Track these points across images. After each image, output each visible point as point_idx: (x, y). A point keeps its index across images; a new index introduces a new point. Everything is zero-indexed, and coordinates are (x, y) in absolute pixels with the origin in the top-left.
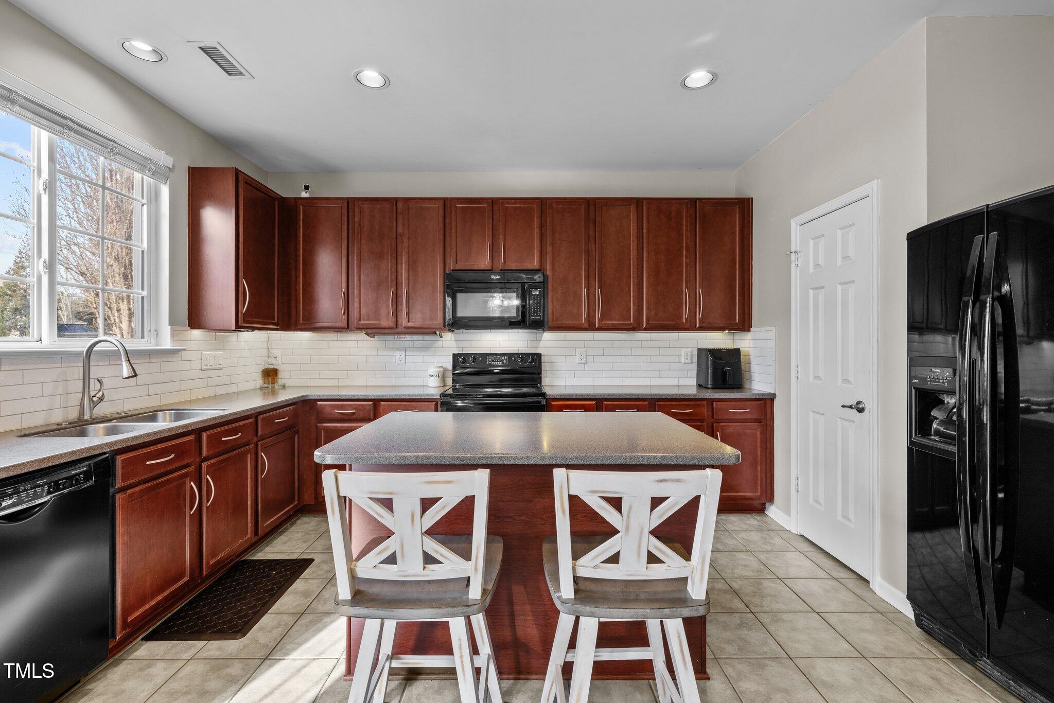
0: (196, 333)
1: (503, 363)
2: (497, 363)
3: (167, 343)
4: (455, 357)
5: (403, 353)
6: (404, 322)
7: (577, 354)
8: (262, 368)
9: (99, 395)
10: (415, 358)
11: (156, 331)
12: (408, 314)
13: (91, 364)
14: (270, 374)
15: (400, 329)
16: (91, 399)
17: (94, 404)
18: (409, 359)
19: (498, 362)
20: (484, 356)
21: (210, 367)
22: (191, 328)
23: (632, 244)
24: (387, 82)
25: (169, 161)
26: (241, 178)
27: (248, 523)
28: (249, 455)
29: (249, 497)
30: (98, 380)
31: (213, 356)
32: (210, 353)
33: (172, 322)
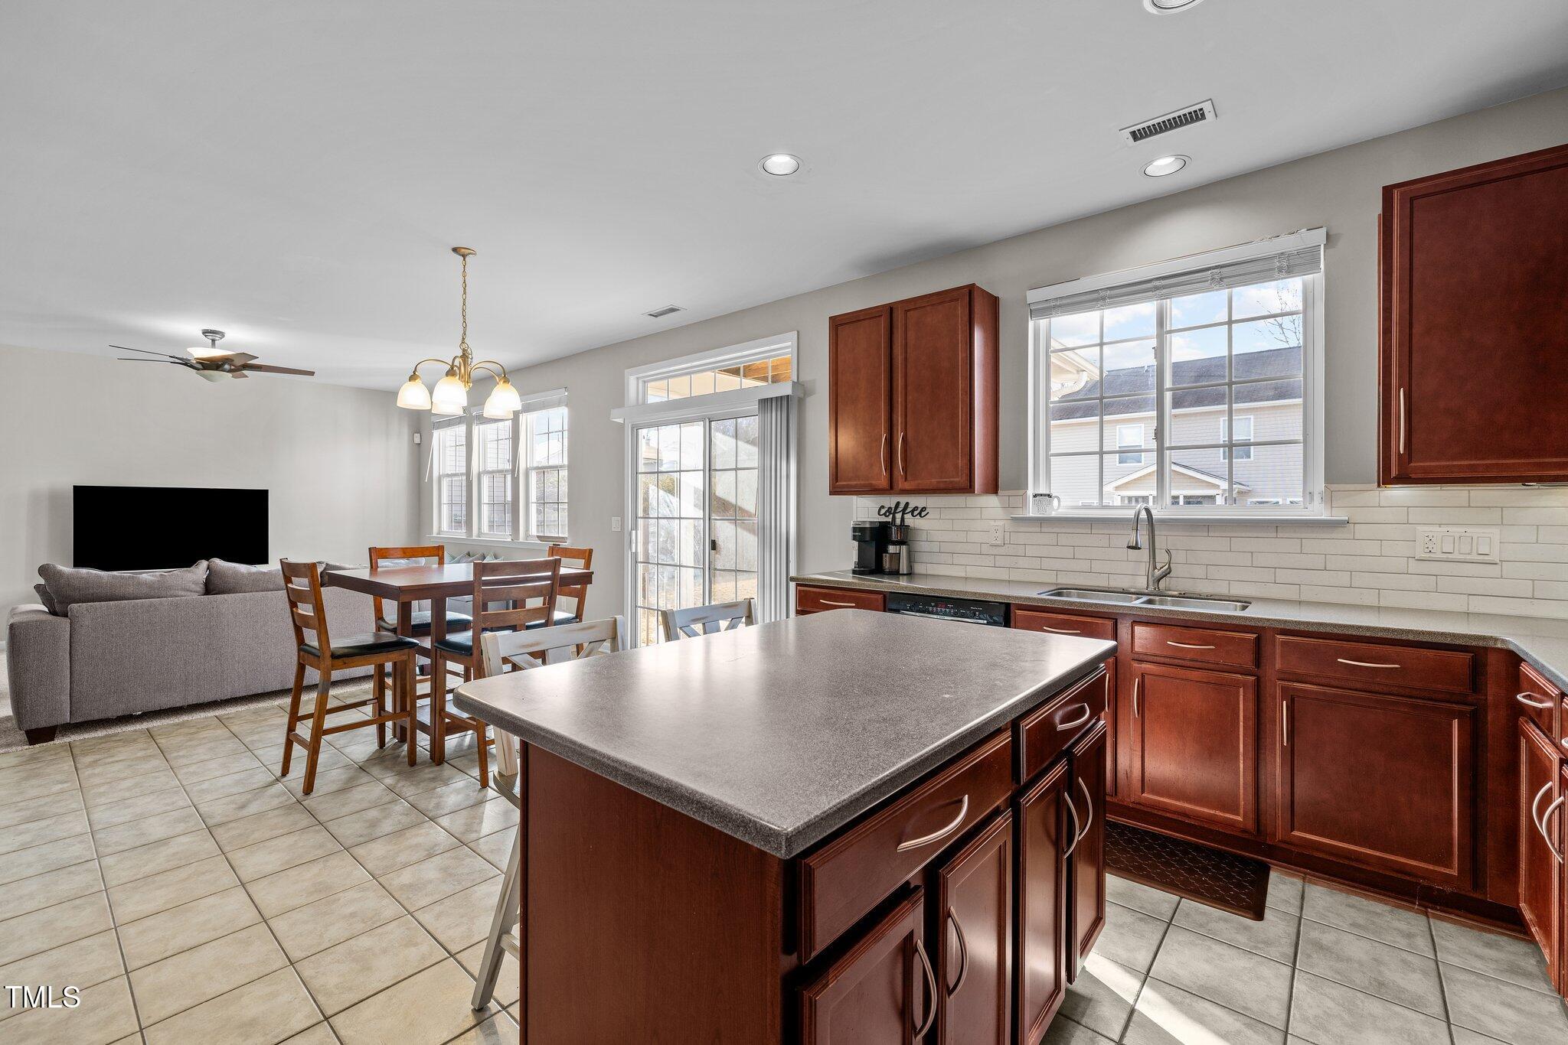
3: (1318, 511)
9: (1165, 568)
16: (1155, 570)
21: (1445, 556)
27: (1237, 796)
28: (1241, 689)
29: (1241, 758)
30: (1168, 551)
31: (1457, 536)
32: (1444, 529)
33: (1329, 479)
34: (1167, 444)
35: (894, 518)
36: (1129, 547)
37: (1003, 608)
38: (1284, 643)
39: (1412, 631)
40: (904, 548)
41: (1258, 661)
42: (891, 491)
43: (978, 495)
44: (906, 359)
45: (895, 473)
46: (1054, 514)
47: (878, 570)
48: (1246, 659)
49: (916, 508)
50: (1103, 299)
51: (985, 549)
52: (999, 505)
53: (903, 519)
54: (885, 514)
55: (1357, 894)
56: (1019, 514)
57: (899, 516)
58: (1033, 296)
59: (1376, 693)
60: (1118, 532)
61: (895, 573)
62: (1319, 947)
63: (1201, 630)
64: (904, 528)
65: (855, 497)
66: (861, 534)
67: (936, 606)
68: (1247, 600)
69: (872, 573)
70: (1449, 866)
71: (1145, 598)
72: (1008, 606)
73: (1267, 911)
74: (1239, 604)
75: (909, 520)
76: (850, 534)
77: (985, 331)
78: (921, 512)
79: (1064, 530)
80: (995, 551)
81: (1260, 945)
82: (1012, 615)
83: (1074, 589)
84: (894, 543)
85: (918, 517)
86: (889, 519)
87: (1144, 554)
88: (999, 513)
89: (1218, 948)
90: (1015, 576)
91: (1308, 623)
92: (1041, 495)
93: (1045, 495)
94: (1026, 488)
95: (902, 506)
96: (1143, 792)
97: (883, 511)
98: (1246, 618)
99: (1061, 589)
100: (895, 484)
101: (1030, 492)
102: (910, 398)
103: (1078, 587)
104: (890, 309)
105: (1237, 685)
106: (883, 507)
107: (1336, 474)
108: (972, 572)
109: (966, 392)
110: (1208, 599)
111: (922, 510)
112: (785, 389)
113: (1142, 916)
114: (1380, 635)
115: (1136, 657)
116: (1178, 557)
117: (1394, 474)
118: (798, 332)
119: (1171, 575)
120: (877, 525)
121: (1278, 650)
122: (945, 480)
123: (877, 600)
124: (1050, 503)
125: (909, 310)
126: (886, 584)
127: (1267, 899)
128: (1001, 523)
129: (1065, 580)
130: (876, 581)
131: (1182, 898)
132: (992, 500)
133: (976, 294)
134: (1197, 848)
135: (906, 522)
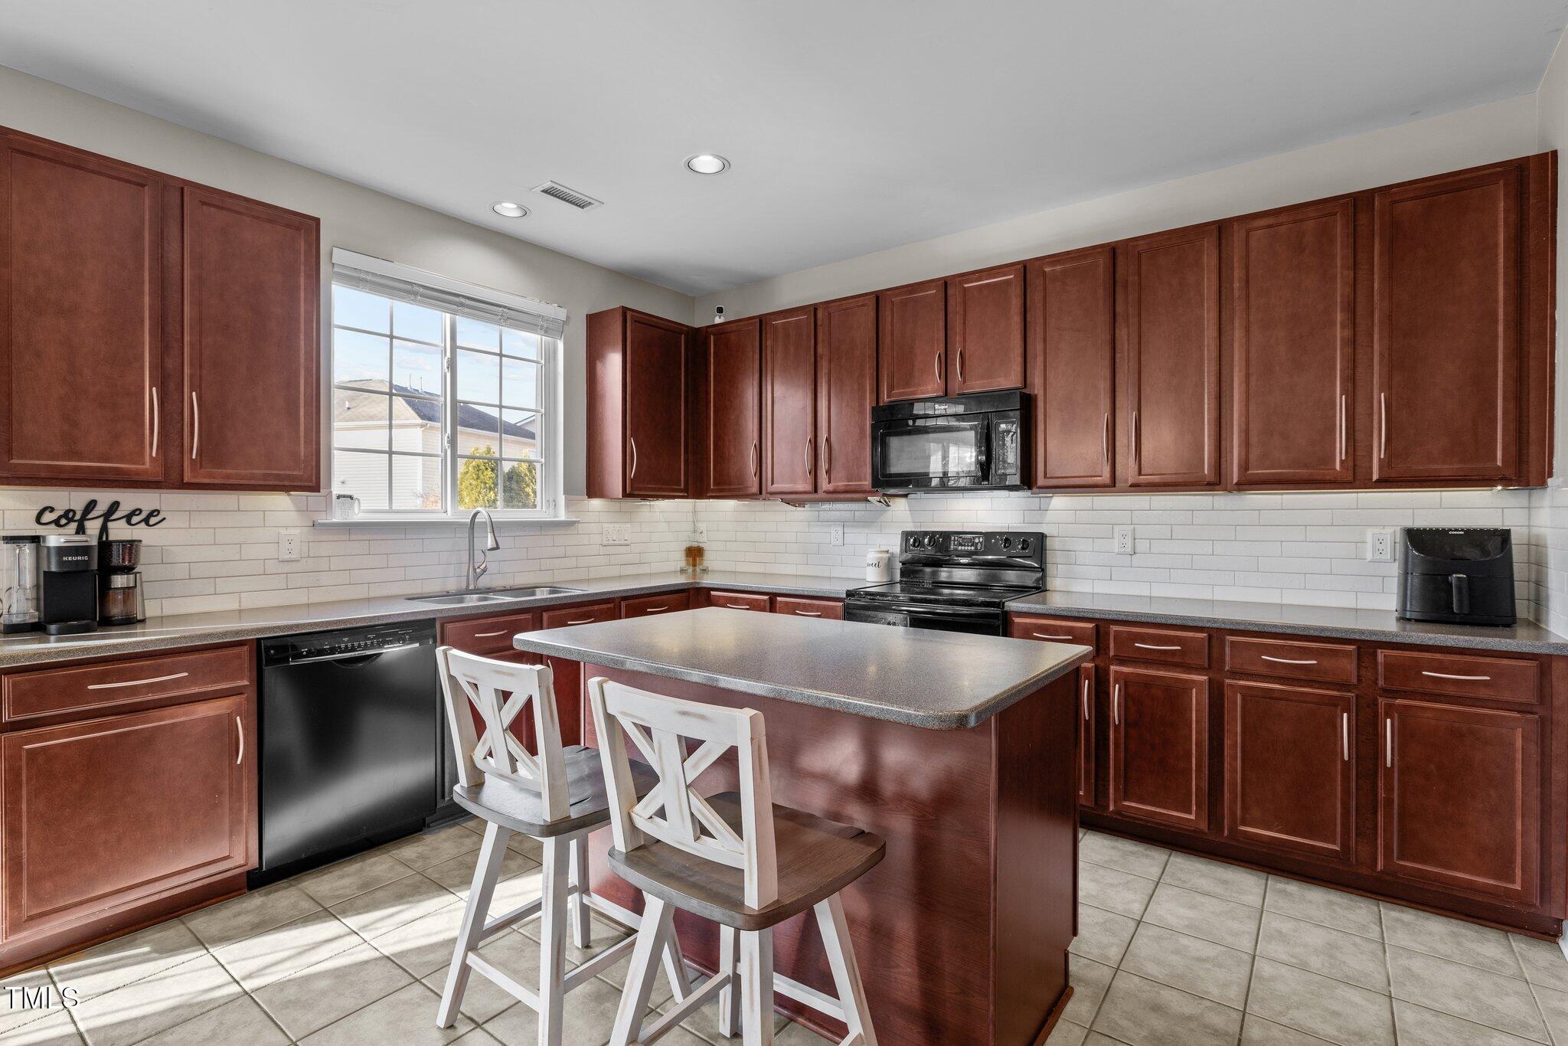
0: (596, 503)
1: (976, 548)
2: (966, 548)
3: (562, 516)
4: (907, 535)
5: (840, 530)
6: (824, 484)
7: (1116, 535)
8: (688, 545)
9: (484, 566)
10: (856, 536)
11: (554, 501)
12: (828, 472)
13: (475, 535)
14: (695, 554)
15: (820, 495)
16: (475, 570)
17: (477, 577)
18: (849, 538)
19: (968, 546)
20: (946, 535)
21: (613, 542)
22: (589, 497)
23: (1206, 316)
24: (726, 165)
25: (562, 314)
26: (629, 314)
30: (482, 552)
31: (617, 529)
32: (615, 525)
45: (176, 454)
46: (356, 519)
49: (136, 512)
51: (271, 566)
52: (292, 508)
56: (322, 519)
57: (93, 525)
58: (340, 257)
67: (351, 641)
72: (434, 622)
78: (150, 518)
79: (376, 537)
80: (287, 568)
85: (143, 525)
88: (293, 517)
90: (317, 597)
92: (346, 497)
94: (331, 486)
95: (101, 508)
101: (335, 491)
102: (208, 340)
104: (166, 185)
107: (569, 490)
108: (247, 600)
111: (151, 514)
122: (276, 472)
124: (352, 506)
128: (297, 531)
132: (281, 502)
135: (111, 532)
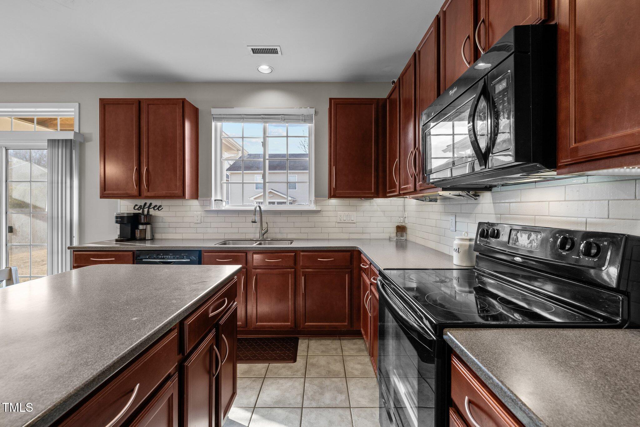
3: (313, 207)
9: (266, 230)
14: (401, 229)
16: (262, 231)
18: (458, 225)
21: (344, 221)
22: (329, 198)
25: (312, 111)
26: (333, 101)
27: (289, 315)
28: (290, 275)
29: (290, 300)
30: (267, 223)
31: (347, 215)
32: (344, 212)
33: (316, 196)
34: (267, 181)
35: (143, 211)
36: (252, 222)
37: (198, 252)
38: (303, 255)
39: (337, 247)
40: (149, 227)
41: (295, 263)
42: (140, 197)
43: (187, 200)
44: (148, 129)
45: (142, 187)
46: (223, 209)
47: (133, 238)
48: (291, 263)
49: (156, 206)
50: (243, 118)
51: (192, 225)
52: (199, 205)
53: (148, 211)
54: (138, 209)
55: (323, 339)
56: (208, 208)
57: (146, 210)
58: (214, 111)
59: (328, 269)
60: (249, 216)
61: (143, 239)
62: (313, 365)
63: (277, 254)
64: (148, 215)
65: (119, 200)
66: (120, 219)
67: (163, 255)
68: (293, 240)
69: (128, 240)
70: (345, 322)
71: (258, 242)
72: (200, 252)
73: (298, 357)
74: (290, 242)
75: (152, 212)
76: (114, 220)
77: (191, 122)
78: (159, 208)
79: (227, 216)
80: (197, 226)
81: (295, 373)
82: (202, 255)
83: (231, 241)
84: (142, 224)
85: (157, 210)
86: (141, 211)
87: (258, 224)
88: (199, 208)
89: (281, 381)
91: (310, 247)
92: (218, 200)
93: (220, 200)
94: (211, 197)
95: (148, 205)
96: (257, 323)
97: (137, 207)
98: (291, 247)
99: (226, 241)
100: (142, 194)
101: (213, 198)
102: (150, 149)
103: (232, 240)
104: (139, 102)
105: (288, 273)
106: (136, 205)
107: (318, 195)
108: (185, 236)
109: (181, 150)
110: (280, 241)
112: (70, 136)
113: (254, 379)
114: (329, 249)
115: (254, 267)
116: (270, 225)
117: (332, 195)
118: (79, 104)
119: (268, 232)
120: (132, 215)
121: (301, 258)
122: (170, 192)
123: (129, 255)
124: (222, 204)
125: (150, 104)
126: (137, 246)
127: (298, 352)
128: (199, 213)
129: (227, 237)
130: (131, 245)
131: (269, 364)
132: (195, 202)
133: (186, 104)
134: (276, 339)
135: (150, 212)
